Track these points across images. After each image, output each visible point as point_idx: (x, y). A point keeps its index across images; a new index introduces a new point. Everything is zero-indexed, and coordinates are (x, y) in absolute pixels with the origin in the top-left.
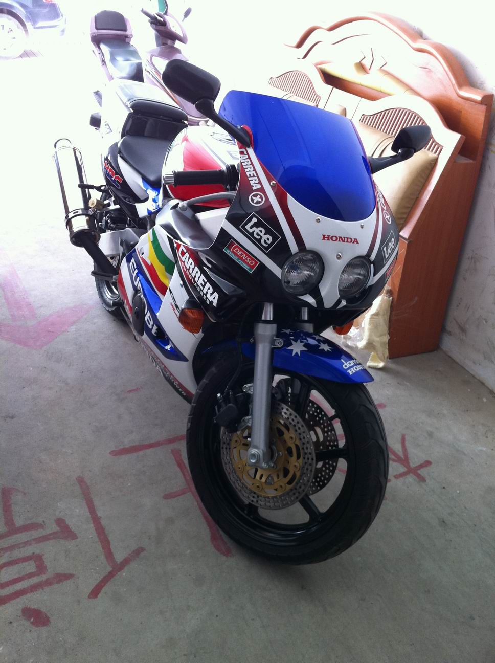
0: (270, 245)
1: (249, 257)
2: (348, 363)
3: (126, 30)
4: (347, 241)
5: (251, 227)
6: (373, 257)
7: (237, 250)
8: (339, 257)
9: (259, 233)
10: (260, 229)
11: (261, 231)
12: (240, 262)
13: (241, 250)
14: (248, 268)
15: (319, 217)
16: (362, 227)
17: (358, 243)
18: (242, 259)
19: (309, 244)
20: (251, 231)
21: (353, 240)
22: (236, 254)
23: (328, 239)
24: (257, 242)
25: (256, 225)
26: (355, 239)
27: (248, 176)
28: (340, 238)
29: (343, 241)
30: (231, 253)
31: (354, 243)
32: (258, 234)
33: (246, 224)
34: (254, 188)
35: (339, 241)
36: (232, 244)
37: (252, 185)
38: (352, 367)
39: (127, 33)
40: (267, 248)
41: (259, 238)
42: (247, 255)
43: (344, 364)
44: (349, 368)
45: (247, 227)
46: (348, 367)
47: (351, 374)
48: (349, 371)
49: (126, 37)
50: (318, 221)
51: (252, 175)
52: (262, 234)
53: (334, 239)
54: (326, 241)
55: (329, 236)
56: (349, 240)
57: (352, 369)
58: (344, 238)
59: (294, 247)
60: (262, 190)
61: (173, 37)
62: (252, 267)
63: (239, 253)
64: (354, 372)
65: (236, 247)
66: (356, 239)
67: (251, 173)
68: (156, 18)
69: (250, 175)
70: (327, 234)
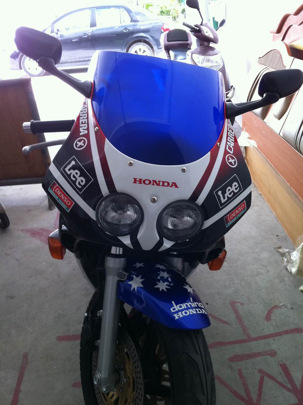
0: (83, 187)
1: (66, 197)
2: (178, 306)
3: (187, 40)
4: (163, 185)
5: (69, 170)
6: (201, 200)
7: (57, 191)
8: (154, 201)
9: (75, 175)
10: (77, 171)
11: (77, 173)
12: (59, 201)
13: (60, 190)
14: (66, 207)
15: (132, 160)
16: (183, 171)
17: (176, 186)
18: (60, 198)
19: (119, 186)
20: (69, 173)
21: (171, 184)
22: (57, 194)
23: (140, 183)
24: (72, 183)
25: (73, 168)
26: (173, 183)
27: (81, 123)
28: (154, 181)
29: (158, 185)
30: (53, 193)
31: (171, 186)
32: (74, 177)
33: (65, 167)
34: (81, 134)
35: (153, 184)
36: (54, 184)
37: (80, 131)
38: (182, 311)
39: (189, 42)
40: (80, 190)
41: (74, 179)
42: (64, 195)
43: (174, 306)
44: (177, 312)
45: (67, 169)
46: (177, 310)
47: (177, 318)
48: (175, 315)
49: (188, 44)
50: (131, 164)
51: (84, 122)
52: (77, 176)
53: (147, 182)
54: (138, 184)
55: (141, 180)
56: (166, 184)
57: (180, 313)
58: (159, 182)
59: (104, 190)
60: (87, 136)
61: (209, 40)
62: (68, 207)
63: (59, 193)
64: (181, 316)
65: (57, 187)
66: (175, 183)
67: (83, 121)
68: (194, 28)
69: (82, 122)
70: (138, 178)
